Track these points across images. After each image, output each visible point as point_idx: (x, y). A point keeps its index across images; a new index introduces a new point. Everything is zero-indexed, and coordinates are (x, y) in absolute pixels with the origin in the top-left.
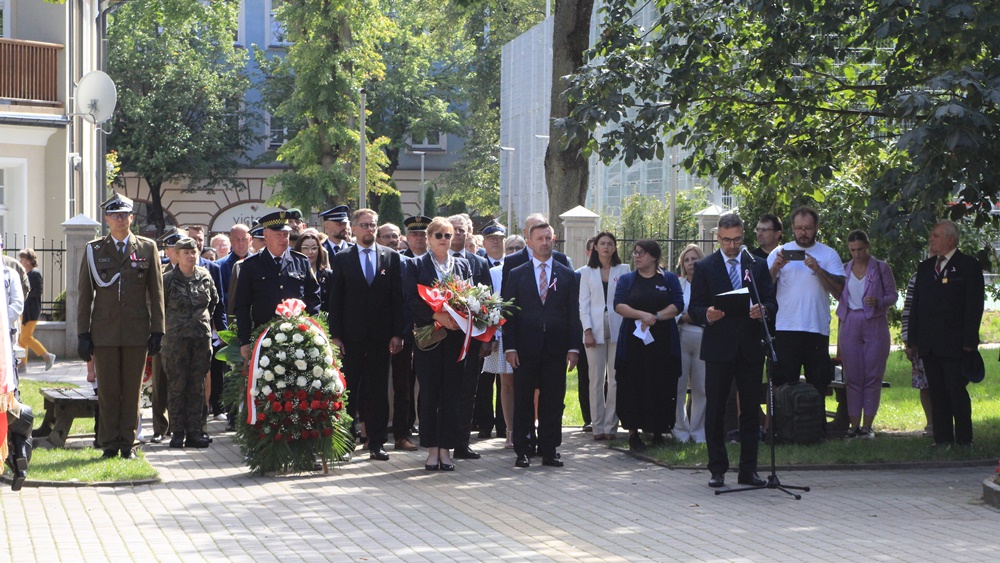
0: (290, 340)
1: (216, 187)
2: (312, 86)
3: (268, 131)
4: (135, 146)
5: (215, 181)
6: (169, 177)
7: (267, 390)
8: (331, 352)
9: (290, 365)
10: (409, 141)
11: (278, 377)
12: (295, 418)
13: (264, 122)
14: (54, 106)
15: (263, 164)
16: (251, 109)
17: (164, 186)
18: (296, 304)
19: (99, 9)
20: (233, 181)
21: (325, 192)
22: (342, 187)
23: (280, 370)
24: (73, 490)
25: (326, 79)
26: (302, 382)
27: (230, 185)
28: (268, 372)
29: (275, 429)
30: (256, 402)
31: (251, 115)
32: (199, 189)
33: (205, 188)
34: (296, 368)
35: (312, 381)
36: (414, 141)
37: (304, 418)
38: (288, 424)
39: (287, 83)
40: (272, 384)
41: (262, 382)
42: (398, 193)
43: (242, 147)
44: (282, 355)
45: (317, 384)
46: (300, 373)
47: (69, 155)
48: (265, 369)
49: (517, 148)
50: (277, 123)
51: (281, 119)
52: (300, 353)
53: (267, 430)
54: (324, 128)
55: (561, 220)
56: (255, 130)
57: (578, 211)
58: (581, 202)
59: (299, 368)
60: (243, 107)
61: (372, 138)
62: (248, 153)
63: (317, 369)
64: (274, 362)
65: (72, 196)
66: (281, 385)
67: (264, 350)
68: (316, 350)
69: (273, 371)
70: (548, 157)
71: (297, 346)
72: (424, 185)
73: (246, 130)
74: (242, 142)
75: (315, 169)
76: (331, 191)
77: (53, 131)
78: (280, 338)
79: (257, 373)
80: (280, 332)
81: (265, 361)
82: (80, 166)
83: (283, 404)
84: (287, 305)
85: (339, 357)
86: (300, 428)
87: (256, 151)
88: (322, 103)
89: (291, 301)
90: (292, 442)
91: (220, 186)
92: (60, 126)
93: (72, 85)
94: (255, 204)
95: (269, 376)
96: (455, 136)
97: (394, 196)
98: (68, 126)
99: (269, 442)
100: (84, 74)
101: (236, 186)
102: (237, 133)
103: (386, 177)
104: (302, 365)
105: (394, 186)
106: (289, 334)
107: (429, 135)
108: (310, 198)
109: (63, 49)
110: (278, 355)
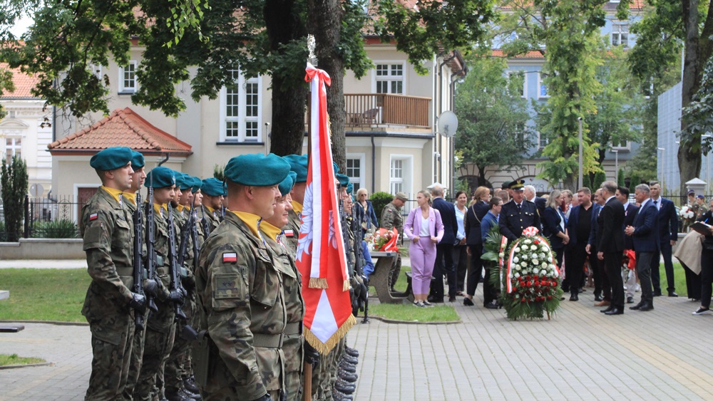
0: (529, 248)
1: (512, 169)
2: (561, 117)
3: (538, 141)
4: (470, 149)
5: (511, 166)
6: (488, 165)
7: (517, 275)
8: (552, 255)
9: (529, 262)
10: (611, 145)
11: (523, 268)
12: (532, 290)
13: (536, 136)
14: (427, 128)
15: (536, 158)
16: (530, 130)
17: (486, 168)
18: (533, 230)
19: (451, 80)
20: (520, 166)
21: (566, 171)
22: (575, 169)
23: (524, 264)
24: (415, 325)
25: (567, 113)
26: (536, 271)
27: (519, 168)
28: (518, 265)
29: (521, 296)
30: (512, 282)
31: (530, 133)
32: (503, 170)
33: (506, 170)
34: (532, 264)
35: (541, 270)
36: (614, 146)
37: (537, 291)
38: (529, 293)
39: (548, 117)
40: (520, 272)
41: (515, 270)
42: (603, 172)
43: (525, 149)
44: (525, 257)
45: (544, 272)
46: (535, 266)
47: (434, 153)
48: (516, 264)
49: (666, 148)
50: (543, 136)
51: (545, 135)
52: (535, 255)
53: (517, 296)
54: (566, 139)
55: (686, 185)
56: (532, 140)
57: (695, 181)
58: (697, 176)
59: (535, 263)
60: (526, 129)
61: (590, 143)
62: (528, 152)
63: (544, 264)
64: (522, 260)
65: (435, 173)
66: (524, 272)
67: (516, 254)
68: (544, 254)
69: (520, 265)
70: (679, 153)
71: (533, 252)
72: (617, 168)
73: (527, 141)
74: (525, 147)
75: (562, 159)
76: (569, 171)
77: (425, 141)
78: (524, 247)
79: (512, 265)
80: (524, 244)
81: (516, 259)
82: (440, 159)
83: (526, 283)
84: (528, 230)
85: (556, 258)
86: (535, 295)
87: (532, 151)
88: (565, 126)
89: (530, 228)
90: (530, 303)
91: (514, 168)
92: (429, 138)
93: (436, 118)
94: (532, 178)
95: (518, 267)
96: (635, 143)
97: (601, 173)
98: (433, 139)
99: (518, 302)
100: (443, 111)
101: (522, 169)
102: (522, 142)
103: (598, 163)
104: (535, 262)
105: (602, 168)
106: (529, 245)
107: (621, 142)
108: (558, 174)
109: (431, 100)
110: (523, 257)
